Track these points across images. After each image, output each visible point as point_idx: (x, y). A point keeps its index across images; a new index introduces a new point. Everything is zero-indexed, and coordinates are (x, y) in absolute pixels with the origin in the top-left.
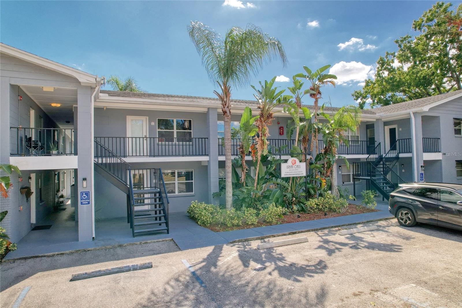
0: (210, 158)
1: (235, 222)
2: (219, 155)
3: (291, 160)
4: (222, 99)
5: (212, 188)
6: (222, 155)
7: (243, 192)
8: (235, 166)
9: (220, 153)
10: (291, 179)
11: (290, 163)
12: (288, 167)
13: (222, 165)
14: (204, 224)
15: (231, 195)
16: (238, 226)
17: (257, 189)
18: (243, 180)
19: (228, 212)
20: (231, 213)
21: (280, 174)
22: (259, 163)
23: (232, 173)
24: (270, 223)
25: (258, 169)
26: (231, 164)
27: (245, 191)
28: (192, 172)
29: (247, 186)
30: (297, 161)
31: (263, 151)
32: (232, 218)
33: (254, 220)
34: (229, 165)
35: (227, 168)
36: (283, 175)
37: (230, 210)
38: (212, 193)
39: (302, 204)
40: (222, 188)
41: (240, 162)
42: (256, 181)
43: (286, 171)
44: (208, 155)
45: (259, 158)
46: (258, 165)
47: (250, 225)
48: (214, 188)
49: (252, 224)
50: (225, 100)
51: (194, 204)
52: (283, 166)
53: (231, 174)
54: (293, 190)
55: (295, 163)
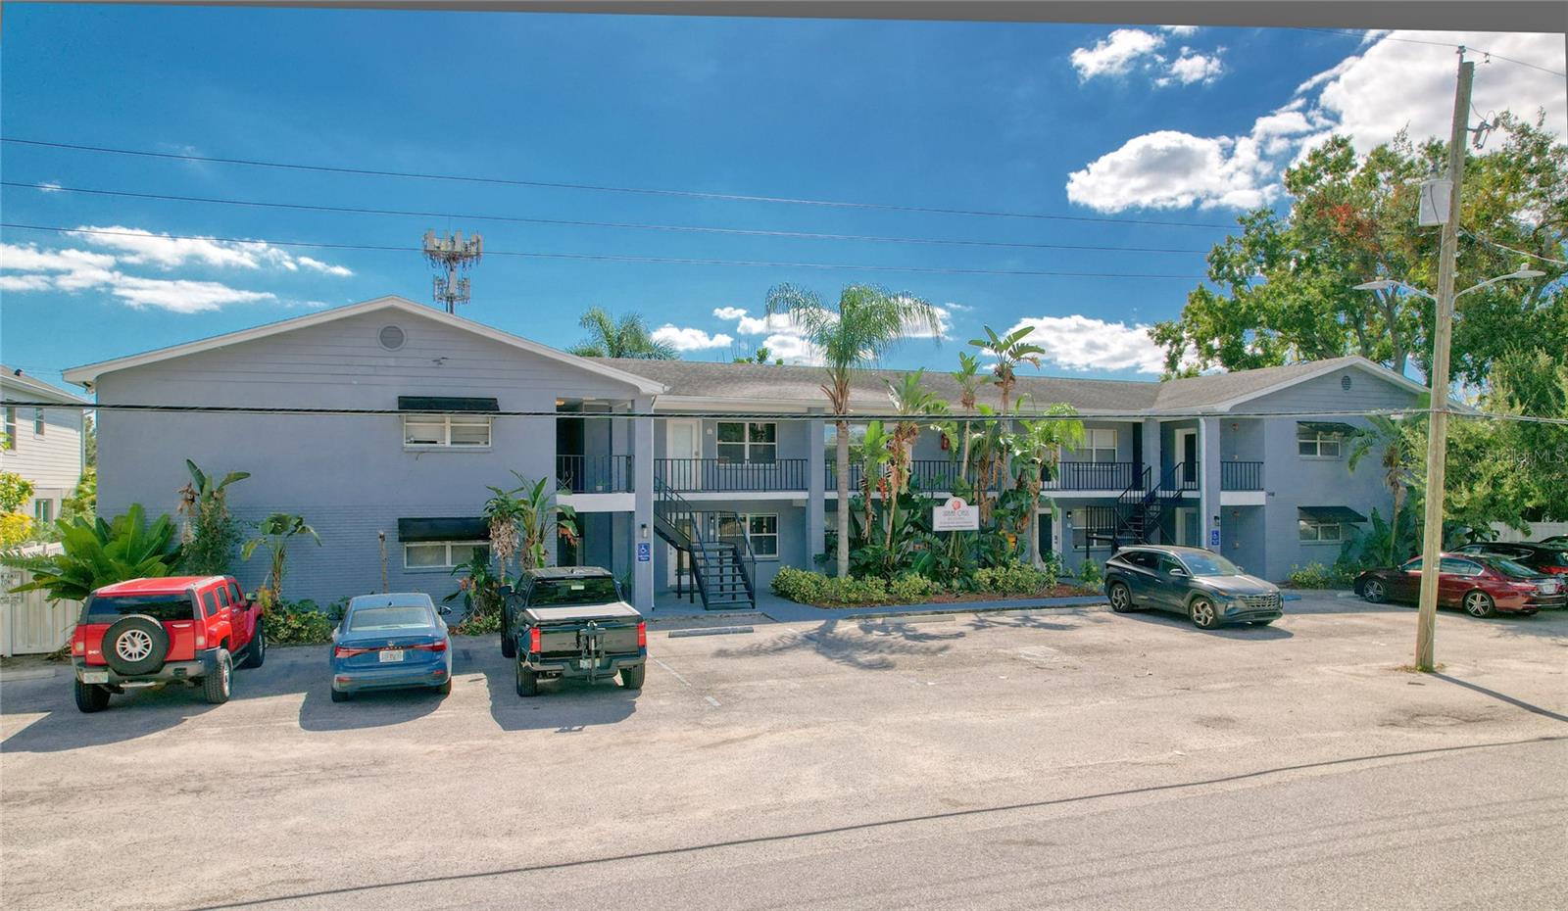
0: (810, 496)
1: (853, 596)
2: (826, 490)
3: (952, 501)
4: (835, 400)
5: (813, 546)
6: (831, 489)
7: (865, 553)
8: (852, 510)
9: (829, 487)
10: (954, 535)
11: (949, 504)
12: (946, 514)
13: (831, 506)
14: (804, 599)
15: (846, 557)
16: (856, 602)
17: (890, 549)
18: (867, 535)
19: (843, 581)
20: (847, 582)
21: (931, 523)
22: (893, 506)
23: (849, 521)
24: (907, 601)
25: (892, 515)
26: (847, 507)
27: (870, 552)
28: (775, 518)
29: (874, 544)
30: (963, 503)
31: (900, 488)
32: (850, 591)
33: (881, 594)
34: (844, 509)
35: (840, 514)
36: (936, 527)
37: (844, 578)
38: (813, 555)
39: (968, 579)
40: (831, 546)
41: (862, 503)
42: (889, 536)
43: (941, 520)
44: (806, 490)
45: (894, 499)
46: (893, 510)
47: (876, 602)
48: (817, 546)
49: (879, 602)
50: (840, 401)
51: (785, 570)
52: (938, 511)
53: (847, 523)
54: (957, 554)
55: (959, 507)
